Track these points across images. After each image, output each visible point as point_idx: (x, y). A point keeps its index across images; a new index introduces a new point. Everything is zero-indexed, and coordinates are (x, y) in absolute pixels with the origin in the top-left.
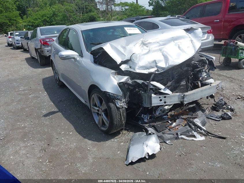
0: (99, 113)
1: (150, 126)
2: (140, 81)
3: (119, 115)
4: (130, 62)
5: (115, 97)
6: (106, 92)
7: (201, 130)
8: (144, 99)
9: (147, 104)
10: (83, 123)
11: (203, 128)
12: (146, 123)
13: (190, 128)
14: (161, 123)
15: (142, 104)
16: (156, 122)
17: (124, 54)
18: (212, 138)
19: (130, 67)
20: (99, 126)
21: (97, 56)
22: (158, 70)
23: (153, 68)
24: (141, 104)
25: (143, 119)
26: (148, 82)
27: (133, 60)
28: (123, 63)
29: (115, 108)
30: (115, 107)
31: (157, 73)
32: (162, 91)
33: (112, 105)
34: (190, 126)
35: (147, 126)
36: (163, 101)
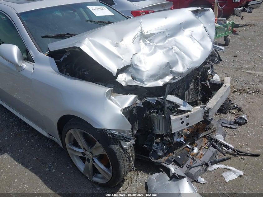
0: (85, 158)
1: (169, 162)
2: (152, 100)
3: (128, 159)
4: (131, 70)
5: (123, 137)
6: (104, 129)
7: (229, 149)
8: (156, 124)
9: (161, 130)
10: (54, 171)
11: (231, 147)
12: (161, 157)
13: (215, 149)
14: (180, 151)
15: (153, 130)
16: (174, 152)
17: (119, 57)
18: (245, 158)
19: (134, 78)
20: (87, 176)
21: (62, 60)
22: (174, 77)
23: (167, 75)
24: (150, 131)
25: (155, 152)
26: (162, 97)
27: (136, 65)
28: (120, 71)
29: (121, 151)
30: (121, 149)
31: (173, 82)
32: (182, 108)
33: (115, 148)
34: (215, 147)
35: (165, 162)
36: (185, 123)
